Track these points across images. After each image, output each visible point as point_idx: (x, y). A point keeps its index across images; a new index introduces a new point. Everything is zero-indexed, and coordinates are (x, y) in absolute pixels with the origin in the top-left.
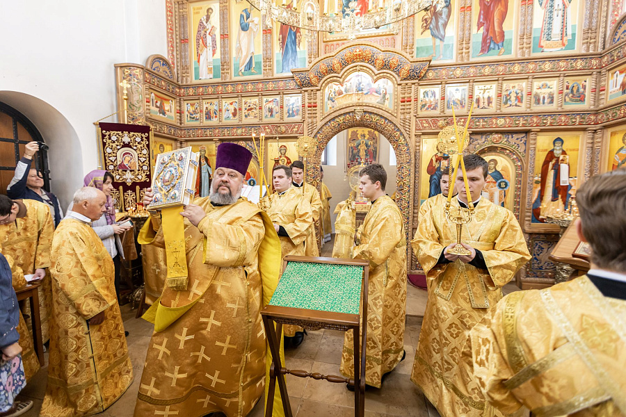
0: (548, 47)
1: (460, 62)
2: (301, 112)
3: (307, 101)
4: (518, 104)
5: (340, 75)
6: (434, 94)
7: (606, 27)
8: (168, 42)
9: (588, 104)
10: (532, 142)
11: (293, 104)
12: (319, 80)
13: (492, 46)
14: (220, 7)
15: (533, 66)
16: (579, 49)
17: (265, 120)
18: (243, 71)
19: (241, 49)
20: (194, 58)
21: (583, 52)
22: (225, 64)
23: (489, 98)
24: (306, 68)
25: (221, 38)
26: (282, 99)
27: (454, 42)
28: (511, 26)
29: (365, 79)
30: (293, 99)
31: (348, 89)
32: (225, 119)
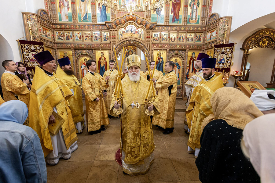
0: (192, 22)
1: (166, 25)
2: (109, 39)
3: (111, 35)
4: (183, 41)
5: (124, 25)
6: (157, 35)
7: (207, 17)
8: (45, 2)
9: (201, 42)
10: (187, 53)
11: (105, 36)
12: (116, 27)
13: (176, 20)
15: (187, 28)
16: (200, 24)
17: (94, 42)
18: (83, 19)
19: (81, 9)
20: (59, 11)
21: (201, 25)
22: (74, 15)
23: (175, 38)
24: (111, 21)
25: (72, 4)
26: (101, 33)
27: (164, 17)
28: (181, 13)
29: (133, 27)
30: (106, 34)
31: (127, 31)
32: (76, 40)
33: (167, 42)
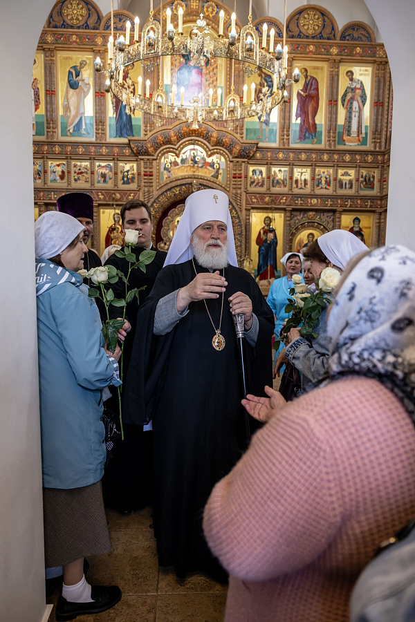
0: (349, 142)
1: (282, 147)
2: (136, 180)
3: (143, 169)
4: (328, 187)
5: (176, 147)
6: (261, 172)
10: (337, 220)
11: (128, 171)
12: (156, 150)
13: (307, 135)
14: (45, 60)
15: (336, 156)
16: (369, 146)
17: (98, 186)
18: (71, 131)
19: (69, 107)
21: (373, 149)
22: (50, 121)
23: (305, 180)
24: (142, 137)
25: (46, 94)
26: (116, 165)
27: (277, 128)
28: (321, 119)
29: (200, 152)
30: (127, 167)
31: (183, 161)
32: (51, 181)
33: (285, 190)
